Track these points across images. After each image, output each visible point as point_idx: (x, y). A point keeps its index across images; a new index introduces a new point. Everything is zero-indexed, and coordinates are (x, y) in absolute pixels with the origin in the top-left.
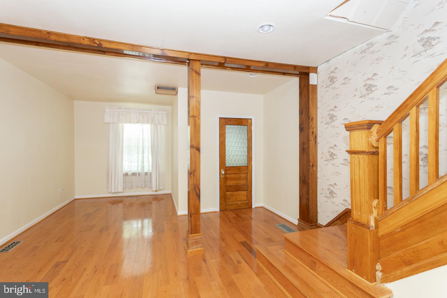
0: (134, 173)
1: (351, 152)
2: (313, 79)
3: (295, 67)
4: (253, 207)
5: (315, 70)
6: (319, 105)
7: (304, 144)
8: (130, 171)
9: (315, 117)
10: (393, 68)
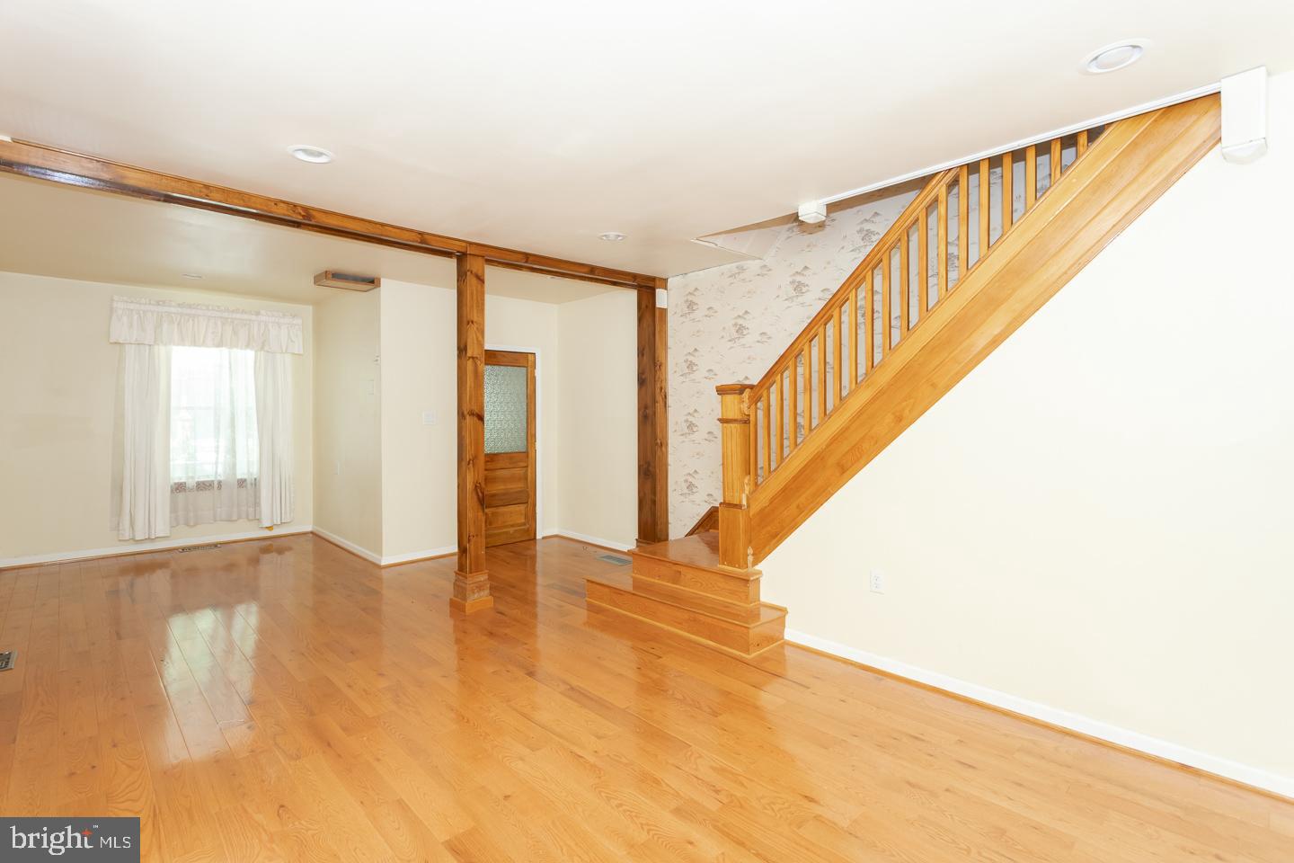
0: (203, 483)
1: (723, 421)
2: (662, 298)
3: (635, 276)
4: (539, 536)
5: (664, 283)
6: (670, 342)
7: (646, 408)
8: (192, 478)
9: (663, 362)
10: (766, 309)
